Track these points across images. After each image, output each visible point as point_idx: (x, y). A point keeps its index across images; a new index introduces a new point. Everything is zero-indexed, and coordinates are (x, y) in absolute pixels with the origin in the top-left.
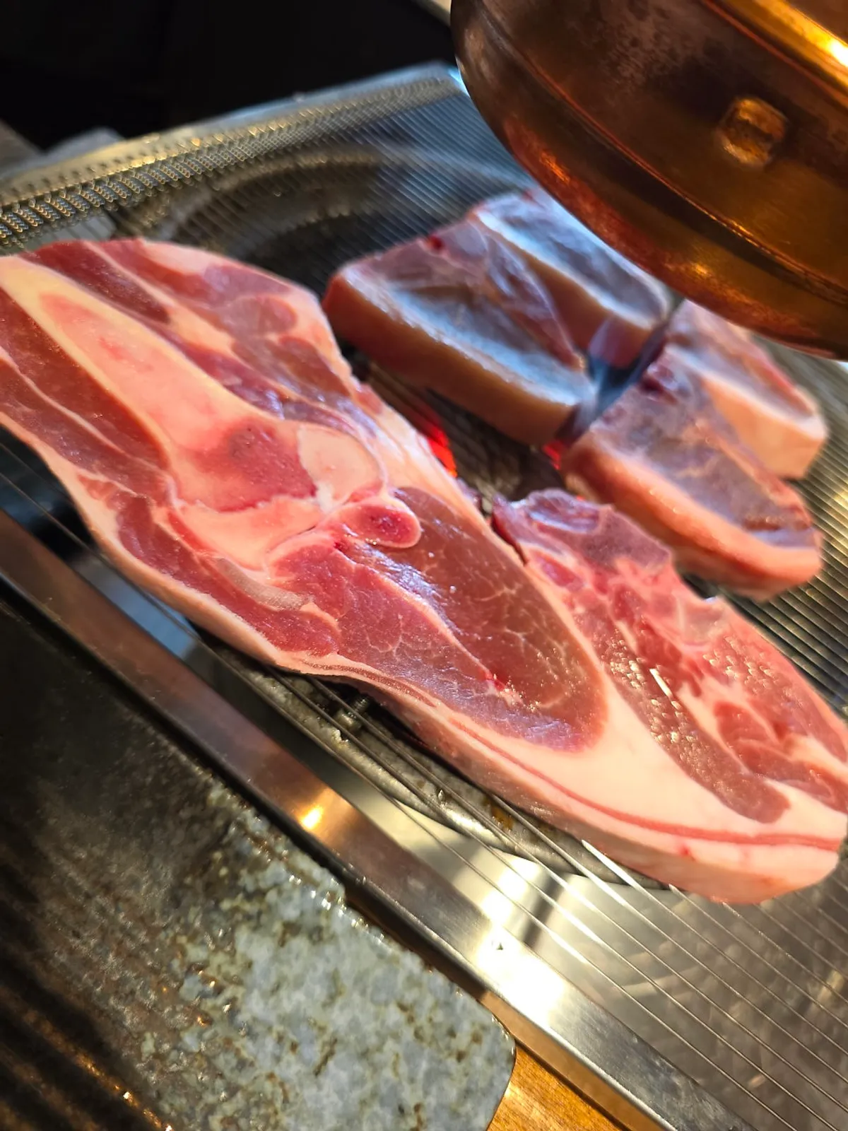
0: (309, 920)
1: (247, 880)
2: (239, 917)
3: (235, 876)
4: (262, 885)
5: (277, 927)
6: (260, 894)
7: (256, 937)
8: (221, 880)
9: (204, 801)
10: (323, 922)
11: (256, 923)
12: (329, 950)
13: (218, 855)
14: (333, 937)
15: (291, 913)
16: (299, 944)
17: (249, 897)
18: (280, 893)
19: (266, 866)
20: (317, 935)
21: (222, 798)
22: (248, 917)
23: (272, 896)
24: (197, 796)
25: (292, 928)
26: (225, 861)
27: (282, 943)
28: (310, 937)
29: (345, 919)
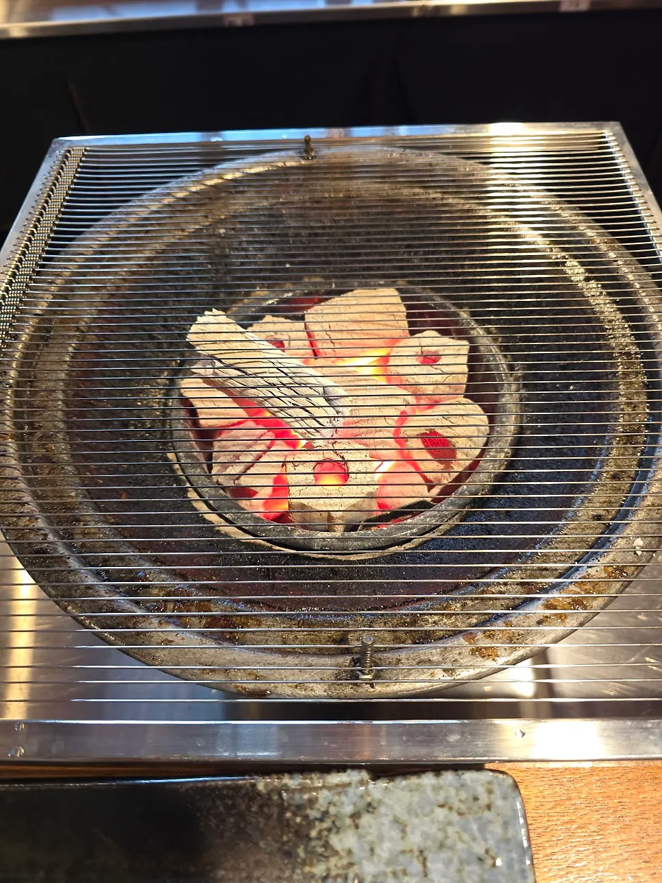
0: (362, 804)
1: (313, 814)
2: (325, 833)
3: (306, 817)
4: (323, 809)
5: (348, 821)
6: (326, 814)
7: (341, 835)
8: (299, 825)
9: (259, 794)
10: (369, 799)
11: (335, 828)
12: (383, 810)
13: (288, 815)
14: (380, 802)
15: (349, 809)
16: (366, 819)
17: (321, 820)
18: (335, 805)
19: (317, 798)
20: (370, 808)
21: (266, 785)
22: (329, 830)
23: (332, 810)
24: (253, 794)
25: (355, 816)
26: (295, 814)
27: (357, 827)
28: (368, 811)
29: (378, 789)
